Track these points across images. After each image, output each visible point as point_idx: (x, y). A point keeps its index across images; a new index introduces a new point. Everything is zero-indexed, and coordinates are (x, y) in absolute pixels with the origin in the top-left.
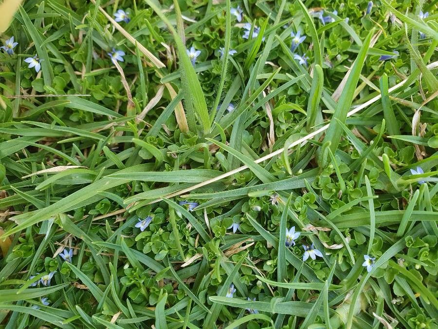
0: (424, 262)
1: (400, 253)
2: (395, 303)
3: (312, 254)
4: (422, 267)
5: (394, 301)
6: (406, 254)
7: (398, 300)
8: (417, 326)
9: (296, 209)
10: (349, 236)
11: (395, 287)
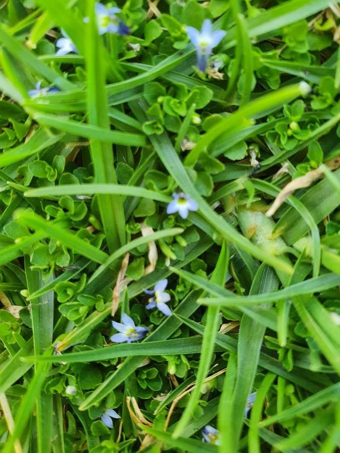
0: (188, 107)
1: (174, 143)
2: (256, 162)
3: (161, 298)
4: (198, 111)
5: (254, 162)
6: (175, 135)
7: (254, 156)
8: (295, 136)
9: (81, 317)
10: (139, 226)
11: (232, 156)
